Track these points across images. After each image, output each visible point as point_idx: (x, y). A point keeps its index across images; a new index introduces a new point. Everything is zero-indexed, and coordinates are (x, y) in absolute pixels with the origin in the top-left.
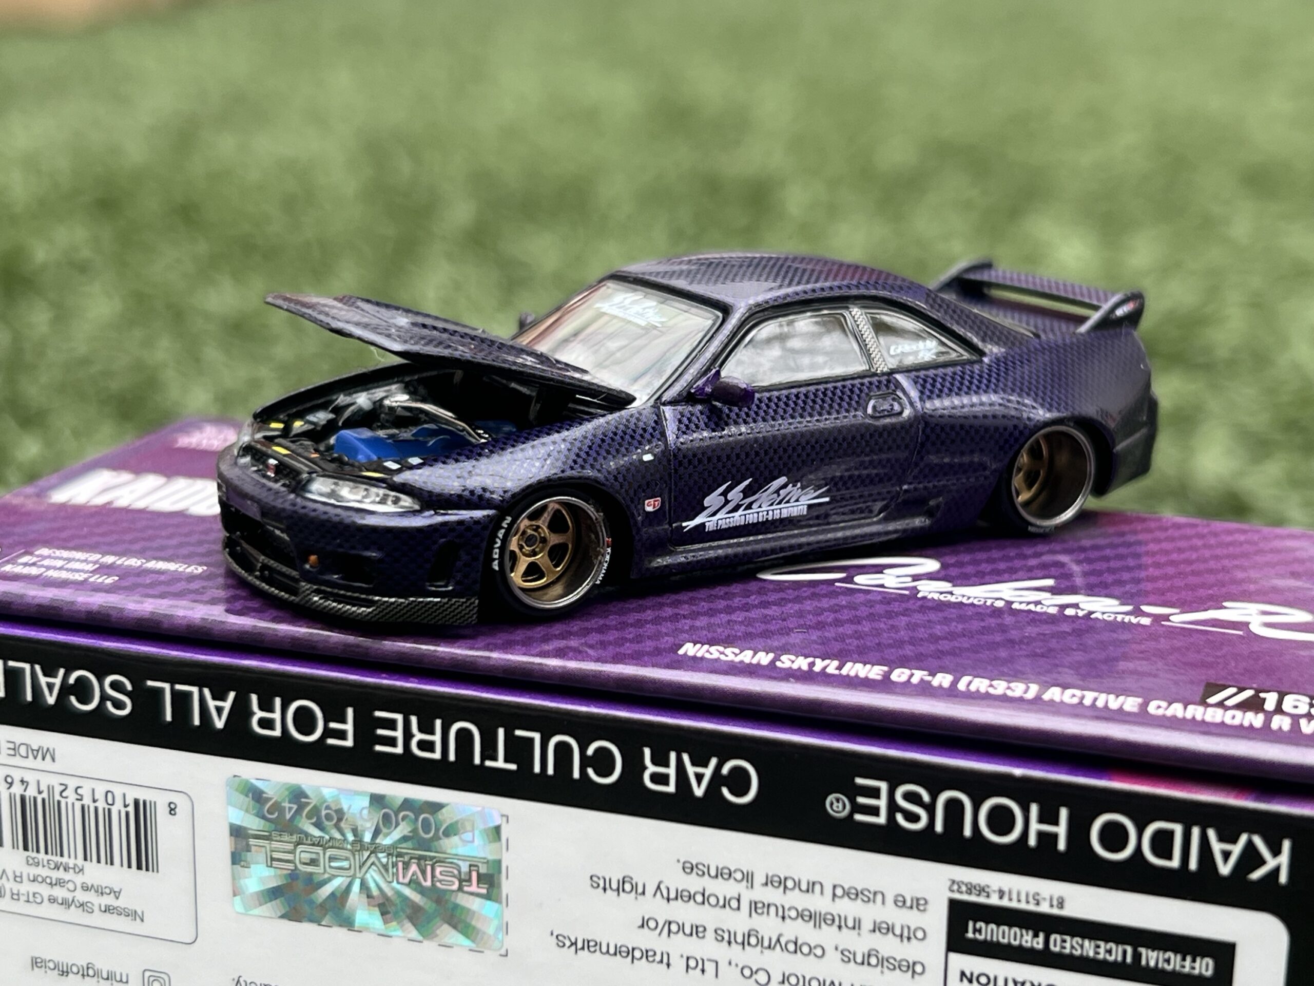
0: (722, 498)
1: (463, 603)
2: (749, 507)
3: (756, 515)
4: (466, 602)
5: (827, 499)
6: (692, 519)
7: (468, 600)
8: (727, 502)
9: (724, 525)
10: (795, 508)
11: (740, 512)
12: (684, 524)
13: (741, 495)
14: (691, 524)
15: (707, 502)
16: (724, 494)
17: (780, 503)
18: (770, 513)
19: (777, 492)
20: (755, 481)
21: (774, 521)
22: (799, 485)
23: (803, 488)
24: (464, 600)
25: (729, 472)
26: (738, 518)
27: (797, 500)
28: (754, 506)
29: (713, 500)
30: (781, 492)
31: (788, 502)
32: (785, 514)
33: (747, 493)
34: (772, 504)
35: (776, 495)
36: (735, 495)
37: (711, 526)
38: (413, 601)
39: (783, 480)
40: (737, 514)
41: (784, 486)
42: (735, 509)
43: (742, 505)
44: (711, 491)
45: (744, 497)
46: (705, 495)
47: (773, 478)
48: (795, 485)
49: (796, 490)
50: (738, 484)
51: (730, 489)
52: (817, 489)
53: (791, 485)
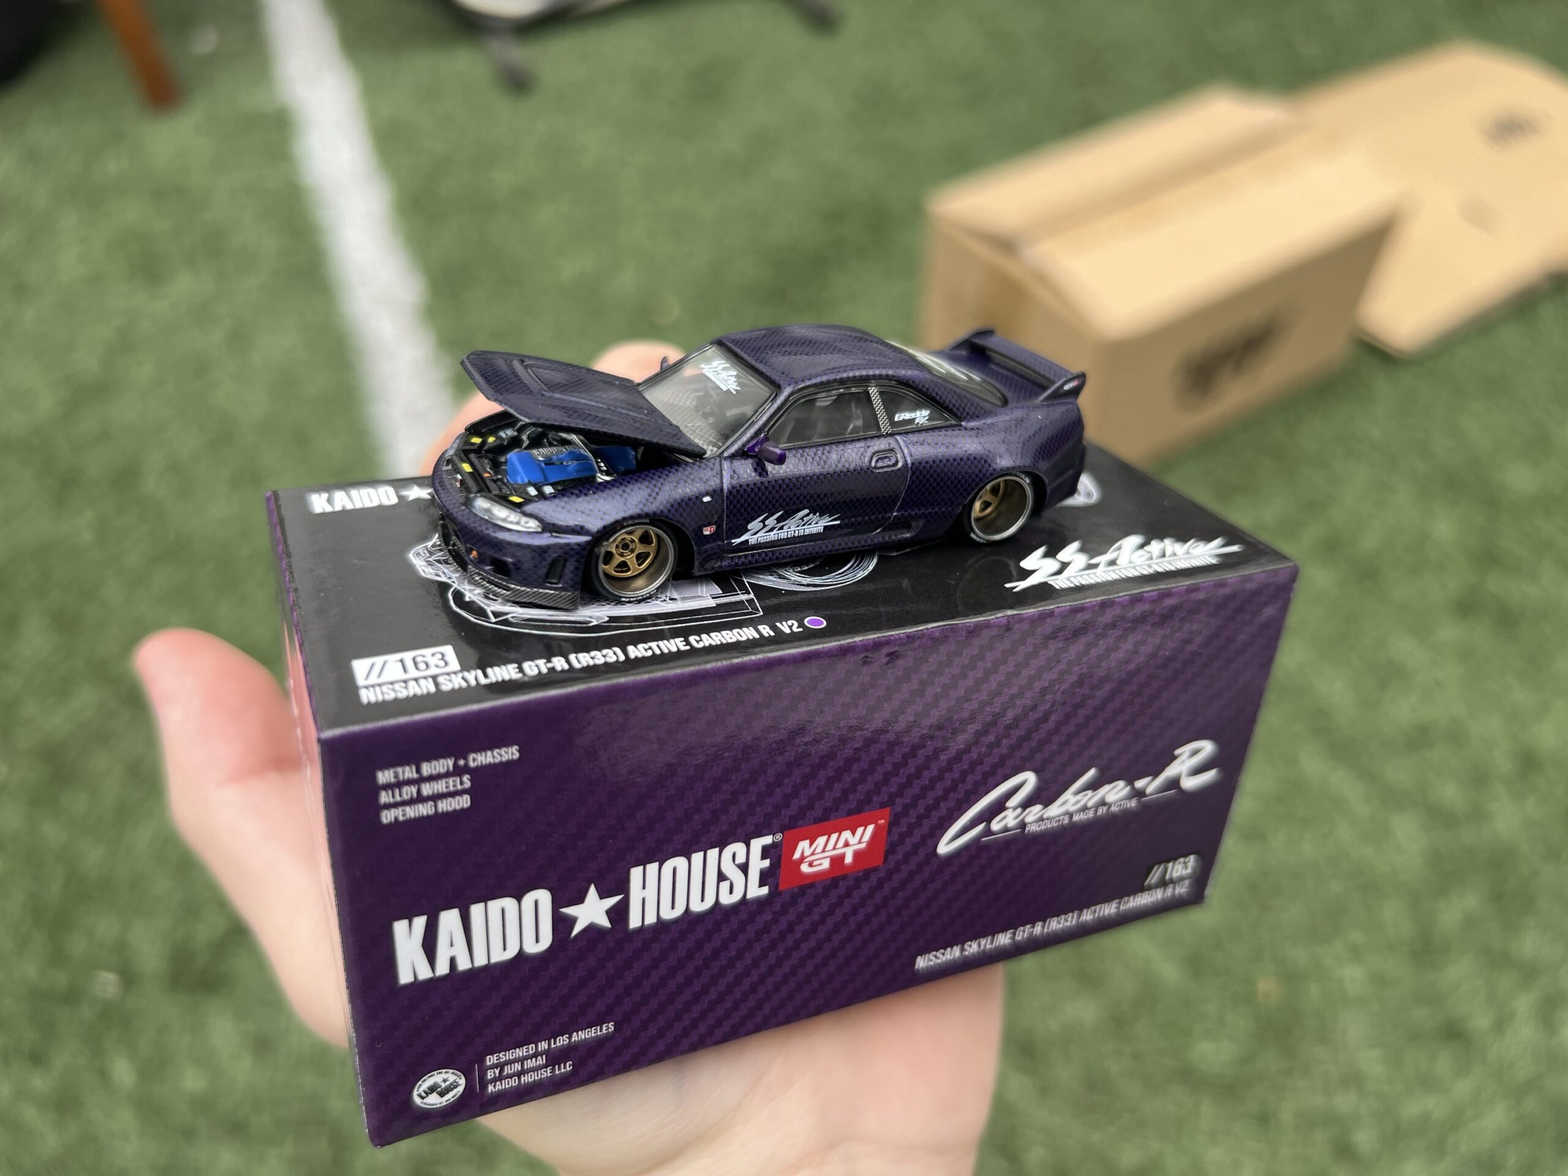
0: (762, 524)
1: (569, 595)
2: (781, 528)
3: (786, 533)
4: (571, 595)
5: (838, 522)
6: (739, 537)
7: (573, 594)
8: (765, 526)
9: (762, 540)
10: (815, 529)
11: (775, 532)
12: (733, 541)
13: (776, 522)
14: (738, 541)
15: (750, 526)
16: (763, 521)
17: (804, 525)
18: (797, 532)
19: (802, 519)
20: (786, 512)
22: (818, 514)
23: (820, 516)
24: (570, 593)
25: (767, 507)
26: (773, 536)
27: (817, 523)
28: (785, 528)
29: (754, 525)
30: (805, 519)
31: (810, 524)
32: (807, 532)
33: (779, 520)
34: (798, 526)
35: (801, 521)
36: (771, 522)
37: (753, 540)
38: (536, 591)
39: (806, 511)
40: (772, 533)
41: (808, 515)
42: (771, 530)
43: (776, 527)
44: (753, 519)
45: (778, 523)
46: (749, 523)
47: (799, 510)
48: (815, 514)
49: (814, 518)
50: (773, 514)
51: (767, 518)
52: (830, 516)
53: (812, 514)
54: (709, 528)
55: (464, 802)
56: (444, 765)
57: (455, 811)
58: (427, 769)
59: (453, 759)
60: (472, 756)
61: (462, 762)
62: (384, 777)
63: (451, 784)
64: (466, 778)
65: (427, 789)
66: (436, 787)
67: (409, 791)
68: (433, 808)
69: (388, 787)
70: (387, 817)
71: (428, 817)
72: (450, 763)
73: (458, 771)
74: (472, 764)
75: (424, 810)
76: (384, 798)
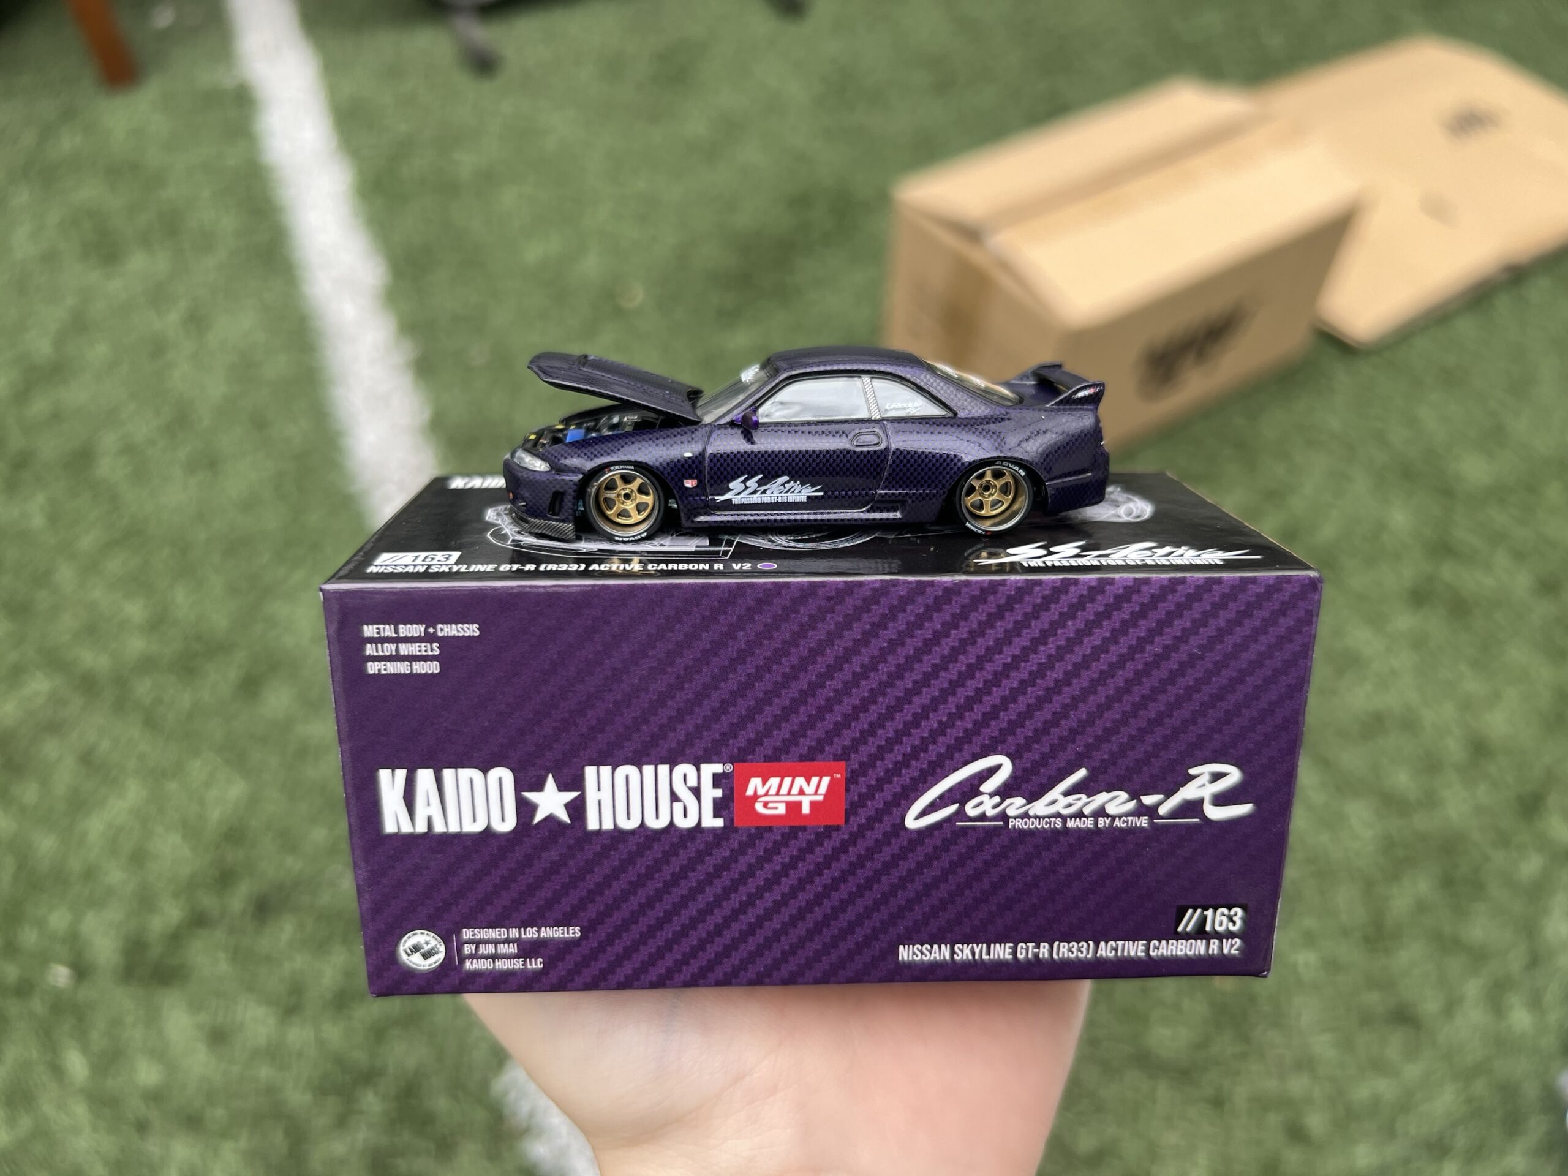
0: (743, 485)
2: (764, 492)
3: (769, 498)
5: (822, 494)
6: (722, 495)
7: (567, 525)
8: (746, 488)
9: (746, 501)
10: (799, 497)
11: (758, 494)
12: (716, 498)
13: (757, 485)
15: (731, 485)
16: (744, 482)
17: (787, 492)
18: (780, 498)
19: (783, 485)
20: (765, 477)
21: (782, 503)
22: (798, 482)
23: (802, 485)
25: (746, 469)
26: (756, 499)
27: (800, 492)
28: (767, 492)
29: (736, 485)
30: (786, 485)
31: (793, 492)
32: (791, 500)
33: (760, 483)
34: (781, 492)
35: (782, 487)
36: (752, 483)
37: (736, 500)
39: (786, 478)
40: (754, 496)
41: (788, 482)
42: (753, 493)
43: (758, 491)
44: (733, 479)
45: (759, 486)
46: (729, 481)
47: (779, 476)
48: (795, 482)
49: (797, 486)
50: (752, 477)
51: (747, 479)
52: (813, 486)
53: (792, 482)
54: (690, 481)
55: (434, 667)
56: (418, 630)
57: (426, 674)
58: (405, 630)
59: (424, 626)
60: (439, 626)
61: (431, 630)
62: (369, 631)
63: (423, 649)
64: (435, 645)
65: (405, 649)
66: (411, 649)
67: (389, 649)
68: (409, 668)
69: (372, 640)
70: (373, 668)
71: (405, 675)
72: (422, 628)
73: (429, 638)
74: (440, 634)
75: (402, 668)
76: (370, 650)
